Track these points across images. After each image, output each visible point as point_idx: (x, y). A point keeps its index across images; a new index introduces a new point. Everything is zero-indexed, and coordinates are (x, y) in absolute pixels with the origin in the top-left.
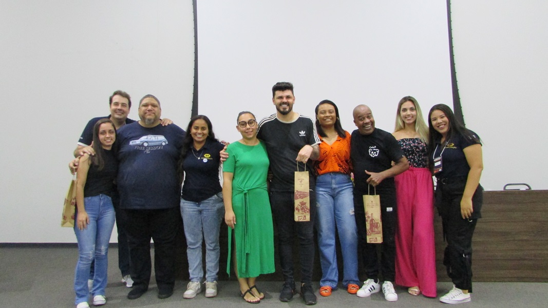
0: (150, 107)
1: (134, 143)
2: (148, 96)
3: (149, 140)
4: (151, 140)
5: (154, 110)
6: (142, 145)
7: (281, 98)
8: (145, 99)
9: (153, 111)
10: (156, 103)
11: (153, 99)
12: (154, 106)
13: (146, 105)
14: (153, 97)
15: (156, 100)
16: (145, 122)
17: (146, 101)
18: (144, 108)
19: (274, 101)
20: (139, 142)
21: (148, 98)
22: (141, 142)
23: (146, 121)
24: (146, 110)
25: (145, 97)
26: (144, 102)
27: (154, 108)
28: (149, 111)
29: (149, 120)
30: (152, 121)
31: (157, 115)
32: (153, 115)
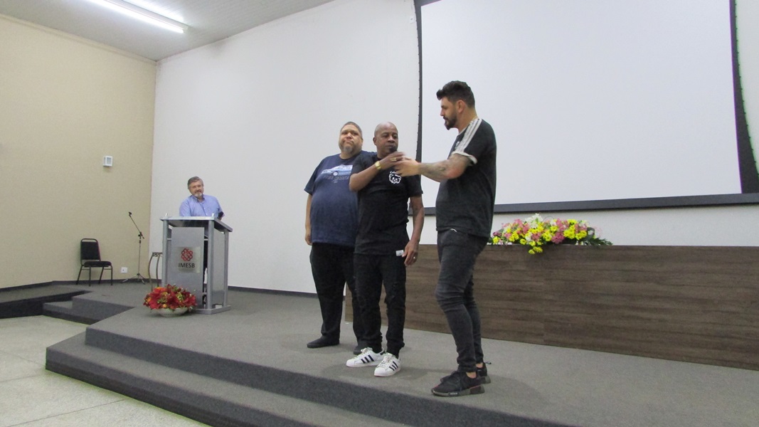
2: (349, 123)
4: (342, 170)
10: (355, 130)
11: (353, 126)
12: (354, 133)
13: (346, 133)
14: (354, 124)
15: (357, 127)
17: (347, 128)
18: (343, 136)
20: (329, 172)
21: (348, 125)
22: (332, 171)
23: (344, 150)
24: (345, 138)
25: (346, 125)
26: (344, 130)
27: (353, 136)
28: (348, 138)
29: (348, 148)
30: (351, 150)
31: (356, 145)
32: (352, 143)
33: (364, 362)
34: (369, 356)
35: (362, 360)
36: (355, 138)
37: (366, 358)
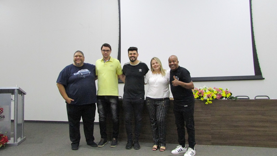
0: (78, 57)
2: (79, 51)
7: (131, 54)
13: (76, 56)
15: (82, 53)
18: (75, 57)
19: (128, 56)
25: (76, 52)
26: (75, 55)
27: (80, 57)
28: (78, 59)
29: (78, 64)
30: (80, 64)
31: (82, 61)
32: (81, 61)
33: (179, 151)
34: (181, 149)
35: (178, 151)
36: (81, 58)
37: (179, 150)
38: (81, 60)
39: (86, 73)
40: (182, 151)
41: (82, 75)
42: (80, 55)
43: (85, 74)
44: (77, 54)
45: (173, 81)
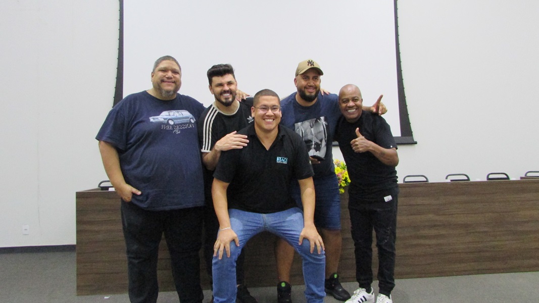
0: (170, 74)
1: (156, 120)
2: (168, 58)
3: (173, 117)
4: (175, 117)
5: (174, 77)
6: (168, 123)
7: (221, 85)
8: (164, 62)
9: (173, 80)
10: (177, 68)
11: (173, 63)
12: (175, 72)
13: (165, 70)
14: (175, 60)
16: (161, 93)
17: (165, 65)
18: (160, 73)
20: (162, 120)
21: (167, 62)
22: (165, 119)
23: (164, 92)
24: (165, 76)
27: (175, 75)
28: (168, 78)
29: (168, 92)
30: (172, 93)
31: (177, 85)
32: (173, 84)
36: (177, 76)
38: (174, 82)
39: (185, 121)
40: (366, 300)
41: (172, 126)
42: (175, 69)
43: (181, 124)
44: (163, 65)
45: (354, 140)
